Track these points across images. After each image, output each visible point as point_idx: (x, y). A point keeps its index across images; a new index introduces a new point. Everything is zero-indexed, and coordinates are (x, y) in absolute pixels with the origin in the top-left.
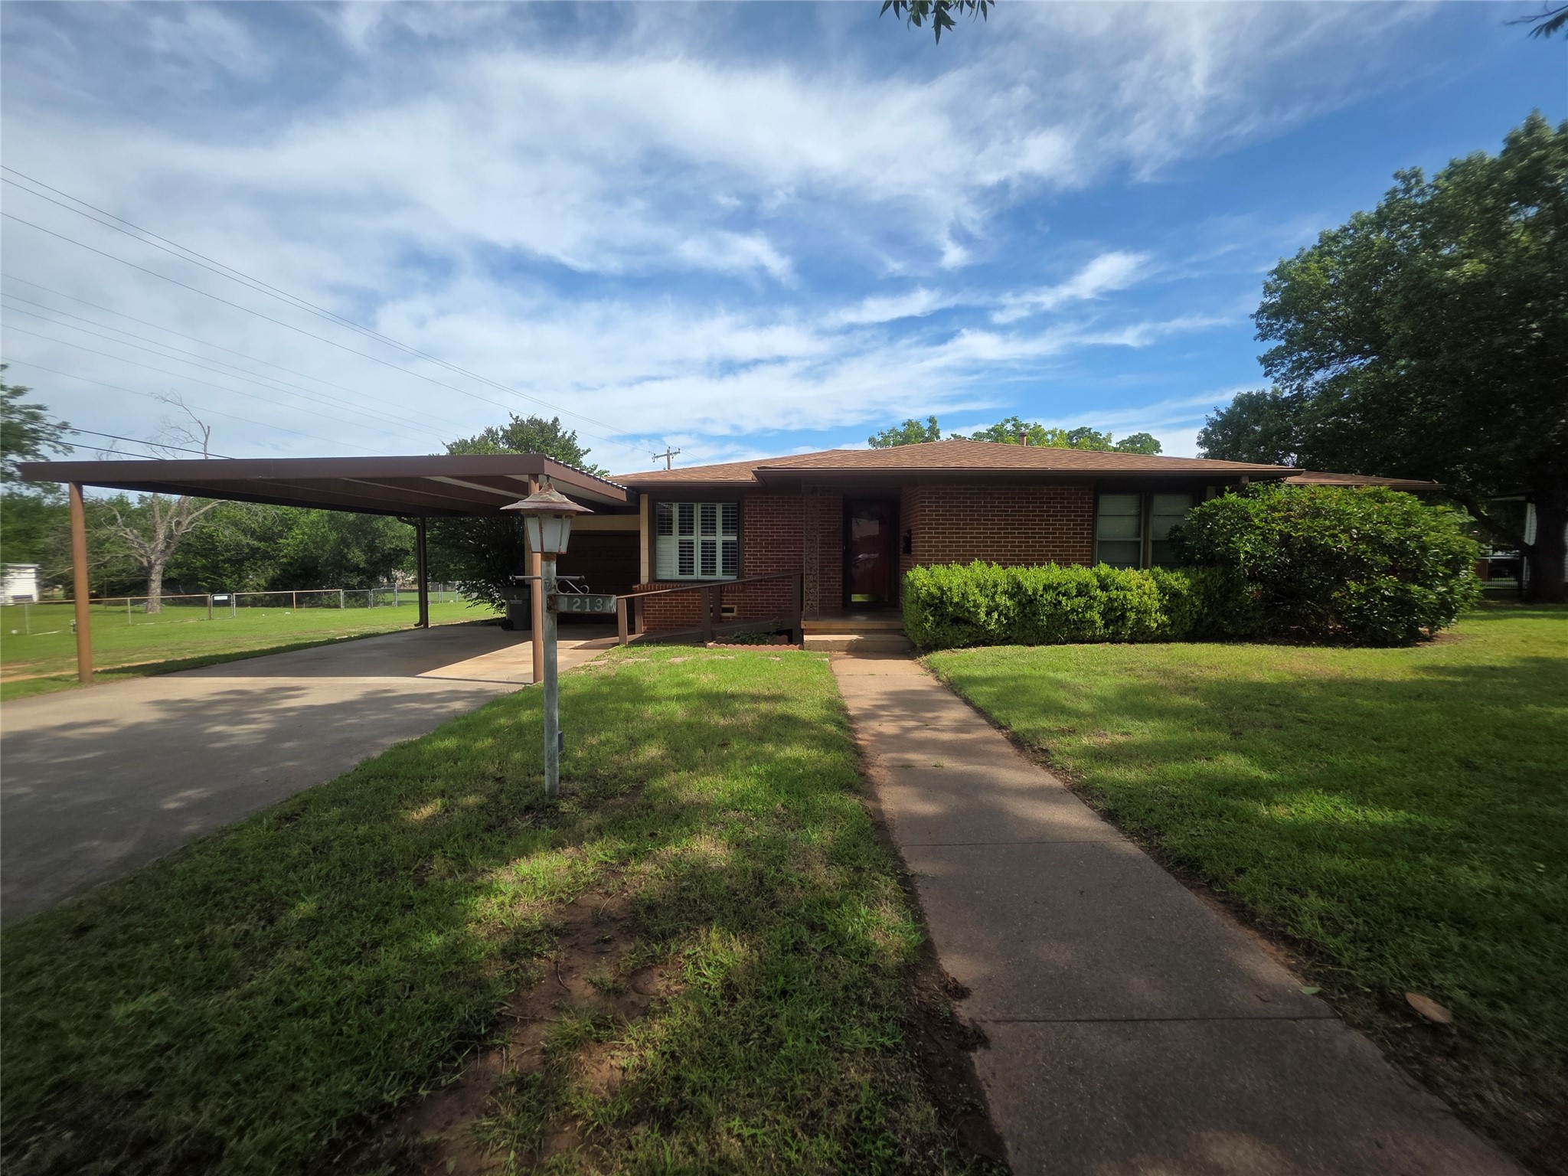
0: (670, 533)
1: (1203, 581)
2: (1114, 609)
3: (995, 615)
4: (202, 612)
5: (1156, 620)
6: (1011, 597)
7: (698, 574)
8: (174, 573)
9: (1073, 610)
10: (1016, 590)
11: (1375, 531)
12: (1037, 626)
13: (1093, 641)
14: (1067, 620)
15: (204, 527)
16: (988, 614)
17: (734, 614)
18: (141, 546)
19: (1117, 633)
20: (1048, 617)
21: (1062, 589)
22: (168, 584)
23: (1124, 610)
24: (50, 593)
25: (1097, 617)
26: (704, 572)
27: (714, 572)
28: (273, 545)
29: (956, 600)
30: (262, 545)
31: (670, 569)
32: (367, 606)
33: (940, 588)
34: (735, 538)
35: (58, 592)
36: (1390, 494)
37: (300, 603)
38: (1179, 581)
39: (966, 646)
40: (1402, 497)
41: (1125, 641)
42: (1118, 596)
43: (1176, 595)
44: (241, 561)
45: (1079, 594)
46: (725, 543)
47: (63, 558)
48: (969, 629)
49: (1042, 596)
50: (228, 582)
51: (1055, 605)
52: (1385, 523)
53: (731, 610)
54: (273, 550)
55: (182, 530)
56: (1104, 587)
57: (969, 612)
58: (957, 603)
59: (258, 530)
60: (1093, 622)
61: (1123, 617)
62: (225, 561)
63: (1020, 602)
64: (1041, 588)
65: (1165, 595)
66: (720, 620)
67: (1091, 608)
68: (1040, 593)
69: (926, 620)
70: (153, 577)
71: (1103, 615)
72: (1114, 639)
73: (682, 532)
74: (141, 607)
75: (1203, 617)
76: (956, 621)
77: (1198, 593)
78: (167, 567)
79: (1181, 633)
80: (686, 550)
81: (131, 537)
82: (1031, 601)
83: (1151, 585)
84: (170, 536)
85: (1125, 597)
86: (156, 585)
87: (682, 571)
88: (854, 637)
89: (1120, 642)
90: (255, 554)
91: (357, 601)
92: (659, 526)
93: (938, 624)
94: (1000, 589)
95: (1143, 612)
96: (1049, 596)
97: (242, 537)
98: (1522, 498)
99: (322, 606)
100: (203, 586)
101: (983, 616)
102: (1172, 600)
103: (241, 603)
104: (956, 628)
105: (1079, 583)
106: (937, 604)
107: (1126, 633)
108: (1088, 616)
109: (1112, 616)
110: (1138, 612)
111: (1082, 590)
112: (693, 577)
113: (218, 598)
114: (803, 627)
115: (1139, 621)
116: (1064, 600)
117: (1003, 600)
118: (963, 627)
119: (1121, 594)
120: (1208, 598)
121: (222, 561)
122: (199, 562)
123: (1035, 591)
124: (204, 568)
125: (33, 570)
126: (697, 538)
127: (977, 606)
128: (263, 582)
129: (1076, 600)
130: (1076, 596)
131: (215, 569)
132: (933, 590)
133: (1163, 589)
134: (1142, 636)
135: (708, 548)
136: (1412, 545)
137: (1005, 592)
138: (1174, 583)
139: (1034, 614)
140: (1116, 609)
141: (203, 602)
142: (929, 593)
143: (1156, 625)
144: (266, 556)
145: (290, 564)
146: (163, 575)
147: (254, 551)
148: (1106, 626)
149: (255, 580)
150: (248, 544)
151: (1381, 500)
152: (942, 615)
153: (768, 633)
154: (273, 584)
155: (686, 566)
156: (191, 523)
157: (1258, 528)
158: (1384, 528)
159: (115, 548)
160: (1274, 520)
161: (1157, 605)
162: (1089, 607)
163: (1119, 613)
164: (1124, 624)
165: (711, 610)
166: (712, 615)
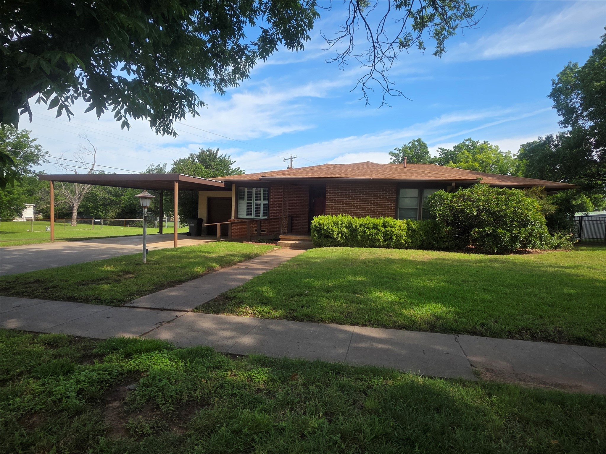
0: (244, 199)
1: (424, 225)
3: (340, 235)
4: (90, 226)
6: (348, 228)
7: (253, 216)
8: (82, 210)
9: (370, 234)
10: (349, 226)
12: (357, 240)
13: (380, 247)
14: (369, 238)
15: (93, 190)
16: (338, 234)
17: (265, 233)
18: (70, 198)
19: (389, 244)
20: (361, 237)
21: (367, 226)
22: (79, 214)
23: (392, 235)
24: (38, 217)
25: (381, 238)
26: (256, 215)
27: (259, 216)
28: (119, 199)
29: (325, 228)
30: (114, 199)
31: (243, 214)
32: (154, 227)
33: (320, 224)
34: (267, 202)
35: (41, 216)
37: (127, 225)
38: (415, 225)
39: (330, 247)
42: (389, 230)
43: (413, 230)
44: (107, 205)
45: (374, 228)
46: (264, 204)
47: (43, 202)
48: (331, 240)
49: (358, 228)
50: (101, 214)
51: (364, 232)
53: (264, 231)
54: (119, 201)
55: (85, 191)
56: (384, 226)
57: (330, 233)
58: (325, 230)
59: (113, 192)
60: (379, 240)
61: (391, 238)
62: (101, 205)
63: (351, 230)
64: (359, 225)
65: (409, 230)
66: (260, 234)
67: (378, 234)
70: (74, 211)
71: (383, 237)
72: (388, 247)
73: (248, 199)
74: (70, 224)
75: (425, 240)
76: (326, 236)
77: (422, 230)
78: (79, 207)
80: (249, 206)
81: (67, 194)
82: (355, 230)
83: (404, 226)
84: (80, 194)
85: (392, 230)
86: (75, 214)
87: (248, 215)
88: (297, 242)
89: (390, 248)
90: (112, 202)
91: (150, 225)
92: (239, 197)
93: (320, 238)
94: (343, 225)
95: (399, 236)
96: (361, 229)
97: (107, 195)
99: (136, 226)
100: (92, 216)
101: (335, 235)
102: (412, 233)
103: (105, 224)
104: (326, 239)
105: (374, 224)
106: (319, 229)
107: (392, 244)
108: (377, 237)
109: (386, 238)
110: (397, 236)
111: (375, 226)
112: (252, 217)
113: (96, 221)
114: (280, 237)
115: (398, 240)
116: (367, 230)
117: (345, 230)
118: (329, 239)
120: (426, 232)
121: (99, 205)
122: (90, 205)
123: (356, 226)
124: (92, 207)
125: (33, 207)
126: (254, 202)
127: (333, 231)
128: (114, 215)
129: (372, 231)
130: (372, 229)
131: (96, 208)
132: (317, 225)
133: (409, 228)
134: (399, 246)
135: (257, 206)
137: (346, 227)
139: (356, 235)
140: (388, 235)
141: (90, 222)
142: (315, 226)
143: (405, 242)
144: (116, 203)
145: (125, 207)
146: (78, 210)
147: (112, 201)
148: (384, 241)
149: (112, 213)
150: (109, 198)
152: (321, 234)
153: (271, 240)
154: (119, 216)
155: (249, 213)
156: (88, 189)
159: (61, 198)
161: (406, 234)
162: (377, 234)
163: (389, 237)
164: (392, 241)
165: (256, 230)
166: (256, 232)
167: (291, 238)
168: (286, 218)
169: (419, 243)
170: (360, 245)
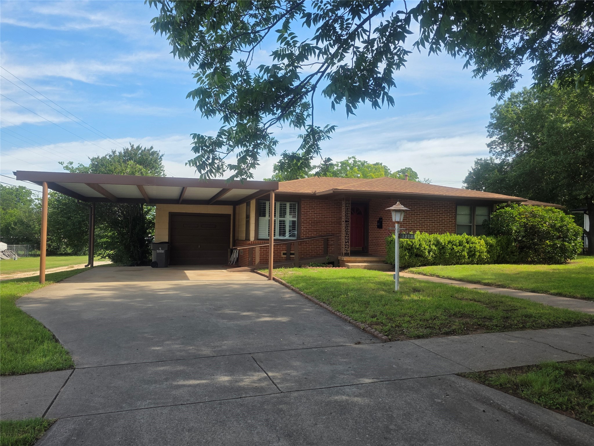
1: (500, 241)
2: (471, 251)
3: (431, 253)
5: (485, 255)
6: (436, 246)
7: (277, 236)
9: (458, 251)
10: (438, 243)
11: (553, 223)
12: (445, 258)
13: (464, 264)
14: (456, 255)
16: (429, 253)
19: (472, 261)
20: (449, 254)
21: (454, 243)
23: (475, 252)
25: (466, 254)
26: (280, 236)
27: (284, 235)
29: (417, 247)
31: (264, 234)
33: (412, 243)
36: (555, 210)
38: (492, 240)
39: (420, 266)
40: (559, 211)
41: (475, 264)
42: (473, 246)
43: (491, 246)
48: (422, 259)
49: (447, 246)
51: (452, 250)
52: (556, 220)
56: (468, 243)
57: (422, 252)
58: (418, 248)
60: (464, 256)
63: (439, 248)
64: (447, 242)
65: (488, 246)
68: (446, 244)
69: (406, 254)
71: (468, 253)
72: (472, 263)
75: (500, 255)
76: (417, 255)
77: (498, 245)
79: (493, 261)
82: (443, 247)
83: (482, 242)
85: (475, 246)
89: (473, 264)
93: (410, 257)
94: (432, 243)
95: (481, 252)
96: (450, 246)
98: (583, 212)
101: (427, 254)
102: (490, 248)
104: (417, 258)
105: (460, 241)
106: (411, 248)
107: (475, 261)
108: (463, 254)
109: (471, 254)
110: (479, 252)
111: (461, 244)
114: (344, 260)
115: (480, 256)
116: (454, 247)
117: (434, 247)
118: (420, 258)
119: (474, 245)
120: (502, 248)
126: (277, 218)
127: (425, 249)
130: (459, 246)
133: (487, 243)
134: (481, 262)
135: (282, 224)
136: (565, 228)
137: (433, 244)
138: (491, 241)
139: (444, 253)
143: (485, 258)
148: (469, 258)
151: (553, 212)
152: (412, 253)
153: (324, 263)
157: (517, 221)
158: (556, 222)
160: (522, 218)
161: (485, 250)
162: (463, 250)
163: (473, 253)
164: (475, 257)
165: (284, 254)
166: (285, 256)
167: (358, 260)
168: (348, 237)
169: (495, 258)
170: (447, 262)
